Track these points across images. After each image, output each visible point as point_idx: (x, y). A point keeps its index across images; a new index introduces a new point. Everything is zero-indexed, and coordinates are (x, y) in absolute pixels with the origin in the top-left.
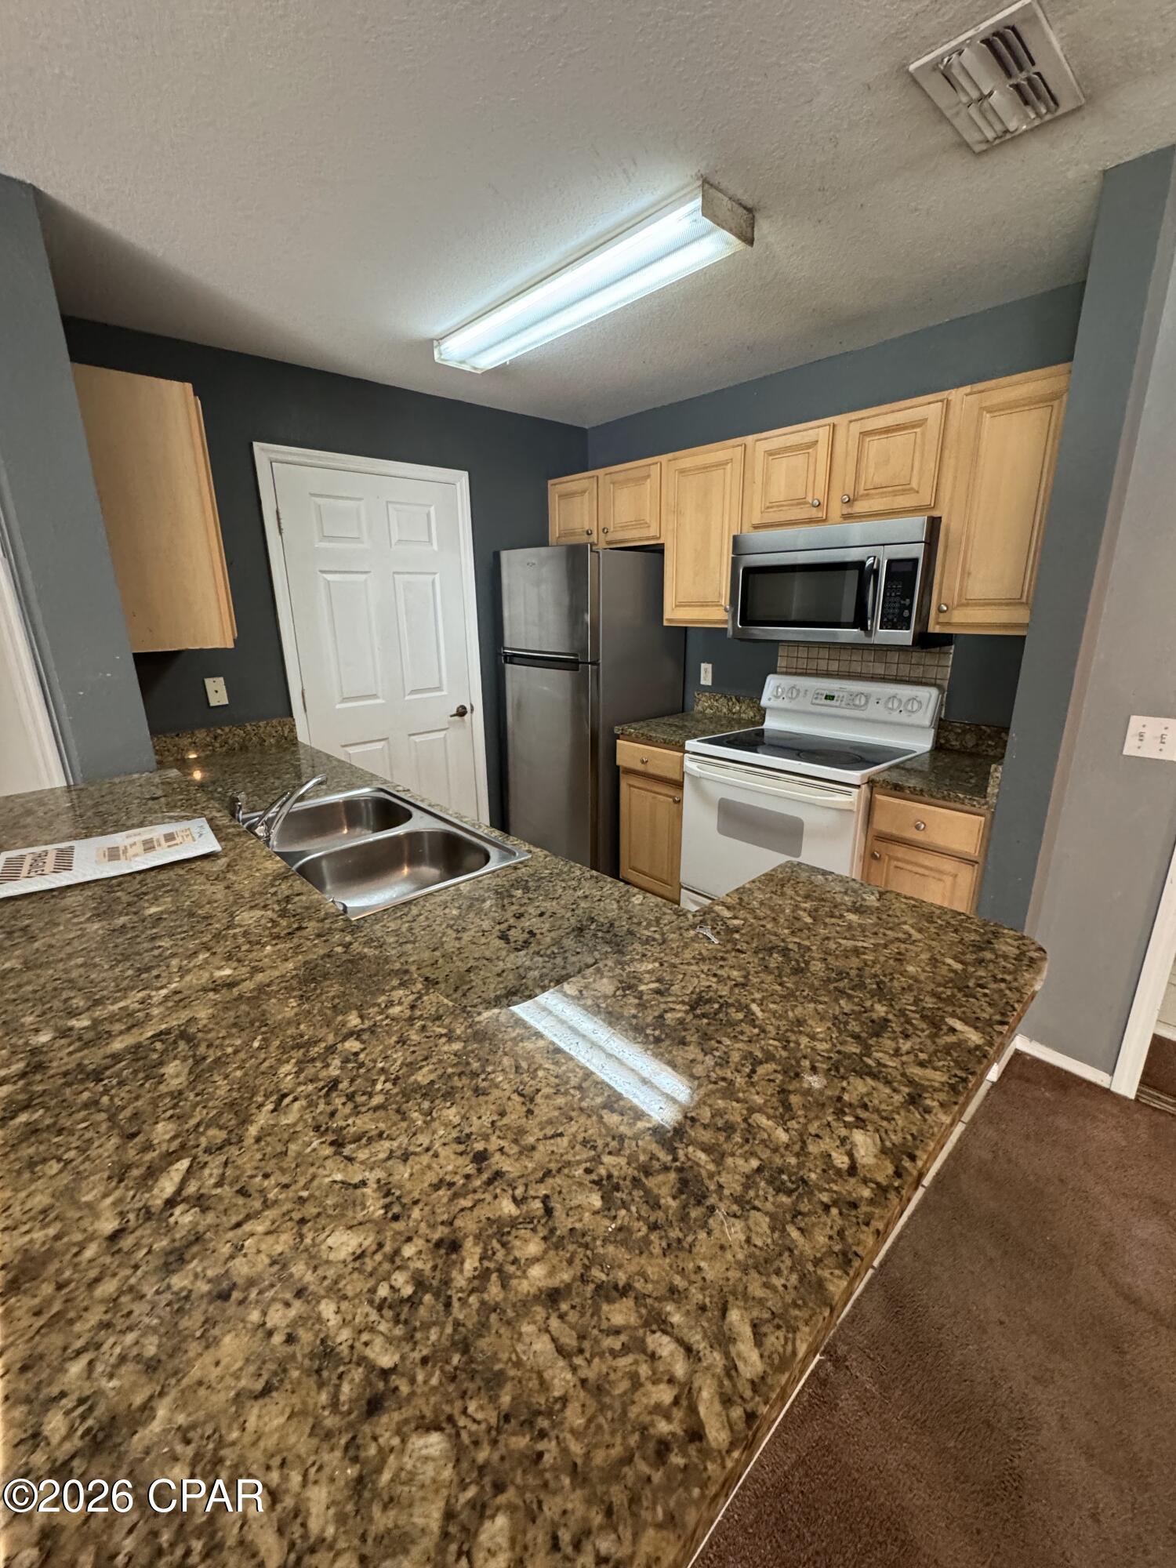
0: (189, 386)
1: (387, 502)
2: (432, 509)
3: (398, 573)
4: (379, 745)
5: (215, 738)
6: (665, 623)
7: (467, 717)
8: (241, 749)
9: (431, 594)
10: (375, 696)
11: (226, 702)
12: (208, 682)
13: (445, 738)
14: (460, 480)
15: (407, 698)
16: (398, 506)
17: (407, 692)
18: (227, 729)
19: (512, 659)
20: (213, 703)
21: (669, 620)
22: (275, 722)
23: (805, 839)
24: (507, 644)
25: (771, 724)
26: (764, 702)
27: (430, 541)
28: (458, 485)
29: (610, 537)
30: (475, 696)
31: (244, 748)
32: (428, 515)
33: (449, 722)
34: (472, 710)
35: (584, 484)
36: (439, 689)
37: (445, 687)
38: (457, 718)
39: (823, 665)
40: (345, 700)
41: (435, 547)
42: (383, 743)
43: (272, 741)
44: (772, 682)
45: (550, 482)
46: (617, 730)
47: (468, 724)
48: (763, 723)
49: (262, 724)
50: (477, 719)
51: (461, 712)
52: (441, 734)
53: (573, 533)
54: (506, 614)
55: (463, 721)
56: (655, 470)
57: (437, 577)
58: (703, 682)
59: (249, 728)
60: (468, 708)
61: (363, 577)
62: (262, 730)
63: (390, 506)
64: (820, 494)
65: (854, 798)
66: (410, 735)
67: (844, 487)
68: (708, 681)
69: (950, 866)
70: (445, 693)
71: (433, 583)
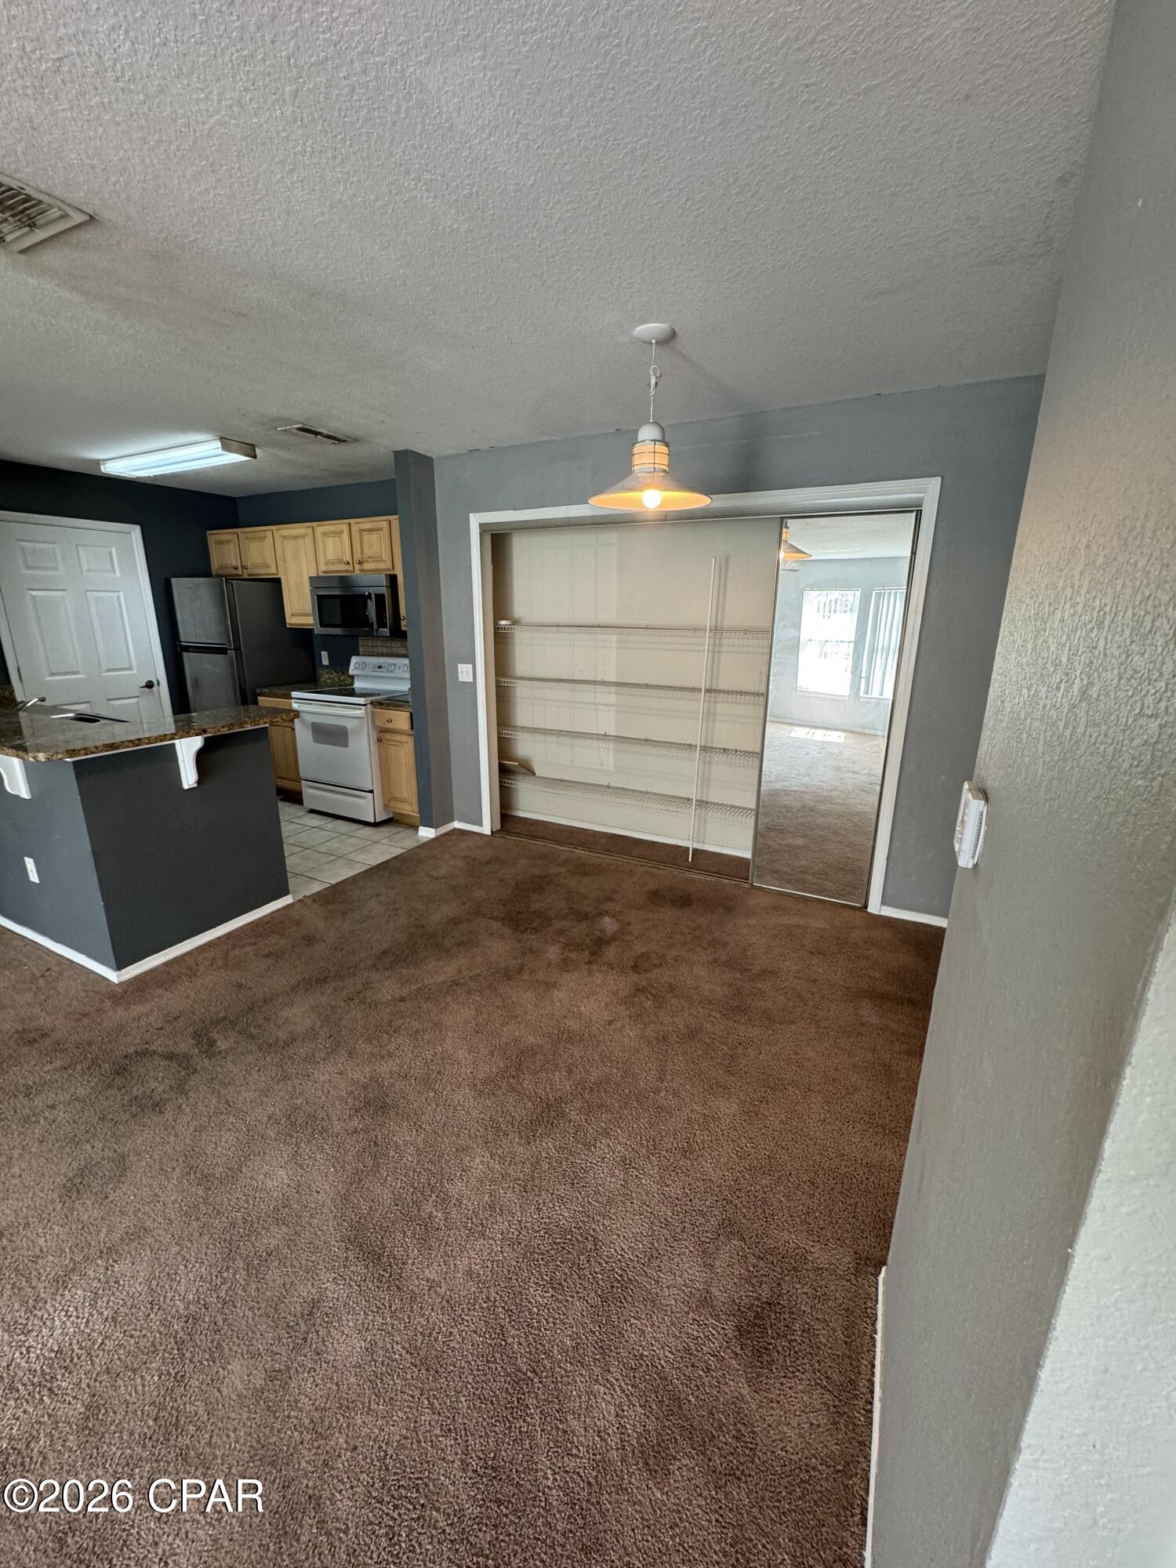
1: (77, 545)
2: (113, 550)
3: (89, 591)
6: (288, 626)
7: (155, 689)
9: (117, 605)
10: (77, 673)
13: (138, 703)
14: (135, 533)
15: (103, 675)
16: (85, 548)
17: (104, 669)
19: (187, 649)
21: (290, 624)
23: (350, 738)
24: (182, 638)
25: (358, 685)
26: (351, 672)
27: (113, 570)
28: (132, 534)
29: (249, 571)
30: (160, 673)
32: (111, 553)
33: (141, 692)
34: (159, 684)
35: (229, 537)
36: (130, 668)
37: (134, 667)
38: (146, 689)
39: (380, 650)
40: (53, 674)
41: (118, 574)
42: (89, 705)
44: (354, 660)
45: (209, 532)
46: (258, 691)
47: (157, 694)
48: (352, 684)
50: (164, 689)
51: (150, 685)
52: (135, 700)
53: (226, 568)
54: (179, 619)
55: (153, 692)
56: (269, 534)
57: (121, 594)
58: (324, 663)
60: (155, 682)
61: (61, 593)
63: (79, 547)
64: (348, 558)
65: (363, 711)
66: (108, 700)
67: (358, 556)
68: (325, 662)
69: (405, 738)
70: (135, 672)
71: (119, 598)
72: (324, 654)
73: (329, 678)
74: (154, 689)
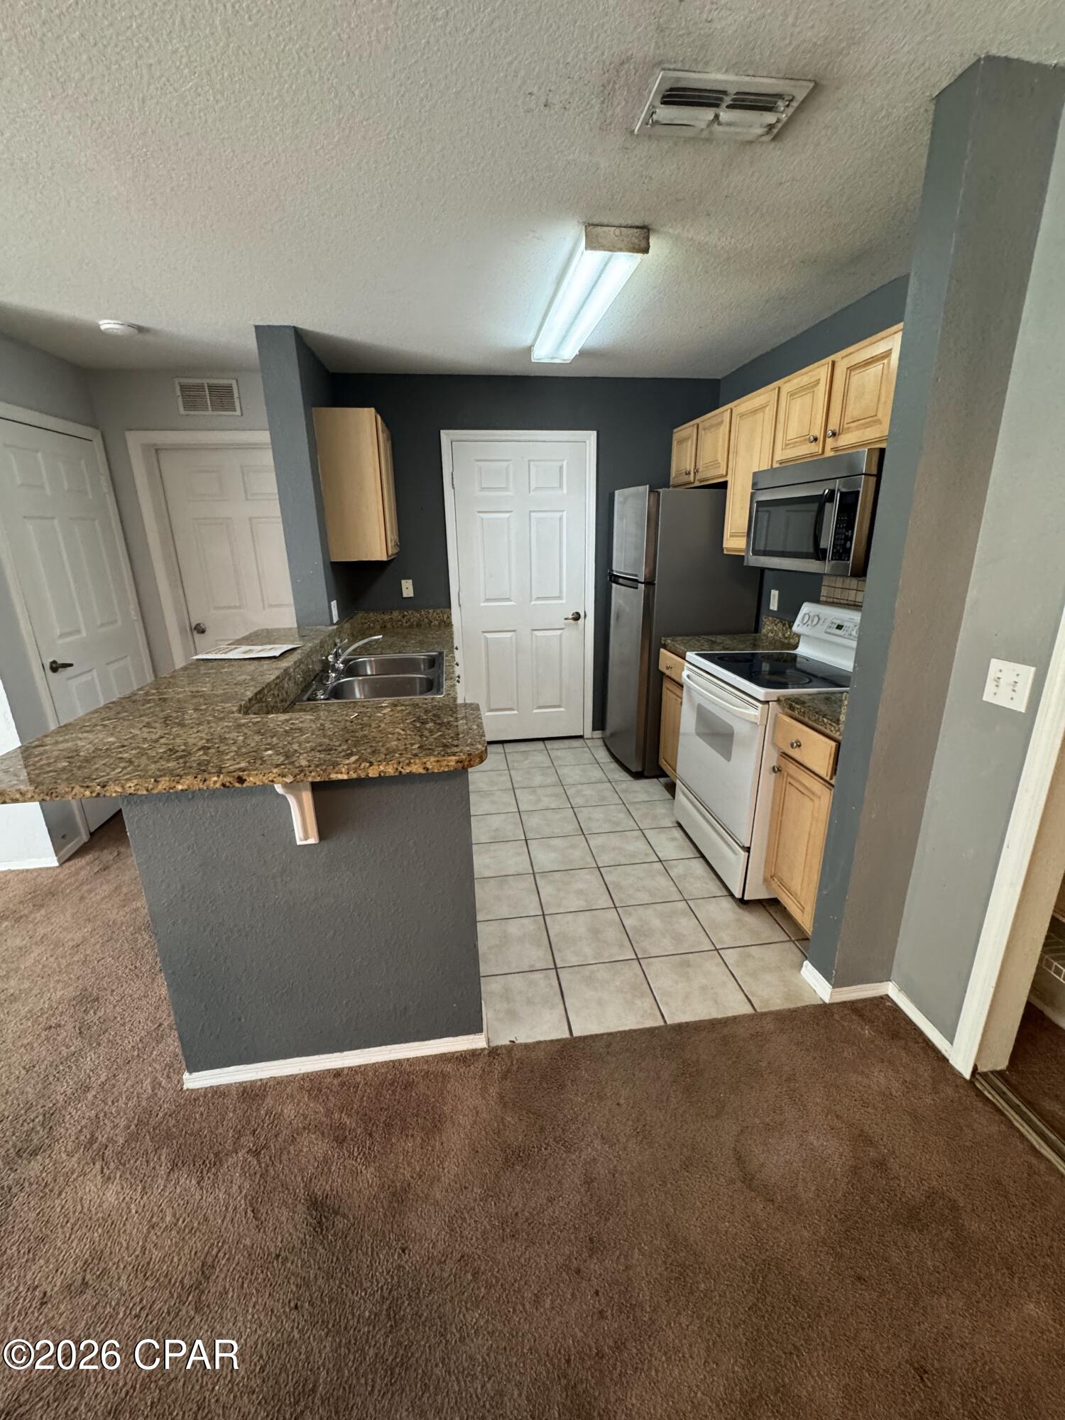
0: (373, 410)
1: (529, 461)
2: (565, 463)
3: (534, 511)
4: (509, 635)
5: (403, 617)
6: (725, 552)
7: (581, 621)
8: (417, 625)
9: (558, 527)
10: (508, 600)
11: (412, 595)
12: (403, 582)
13: (561, 635)
14: (591, 440)
15: (533, 603)
16: (536, 463)
17: (534, 597)
18: (410, 612)
19: (618, 580)
20: (405, 595)
21: (728, 549)
22: (438, 611)
23: (734, 748)
24: (615, 568)
26: (797, 628)
27: (561, 486)
28: (588, 442)
29: (700, 477)
30: (588, 606)
31: (419, 625)
32: (561, 468)
33: (565, 624)
34: (585, 616)
36: (559, 598)
37: (564, 597)
38: (572, 621)
40: (487, 600)
41: (565, 491)
42: (512, 633)
43: (436, 622)
45: (674, 431)
47: (581, 626)
48: (796, 647)
49: (431, 611)
50: (589, 623)
51: (577, 617)
52: (560, 632)
54: (614, 542)
55: (577, 624)
56: (726, 417)
57: (565, 513)
58: (771, 608)
59: (423, 613)
60: (582, 615)
61: (507, 515)
62: (430, 615)
63: (531, 463)
65: (757, 713)
66: (533, 630)
67: (833, 425)
68: (774, 606)
69: (817, 786)
70: (564, 601)
71: (561, 519)
72: (775, 594)
73: (772, 631)
74: (579, 621)
